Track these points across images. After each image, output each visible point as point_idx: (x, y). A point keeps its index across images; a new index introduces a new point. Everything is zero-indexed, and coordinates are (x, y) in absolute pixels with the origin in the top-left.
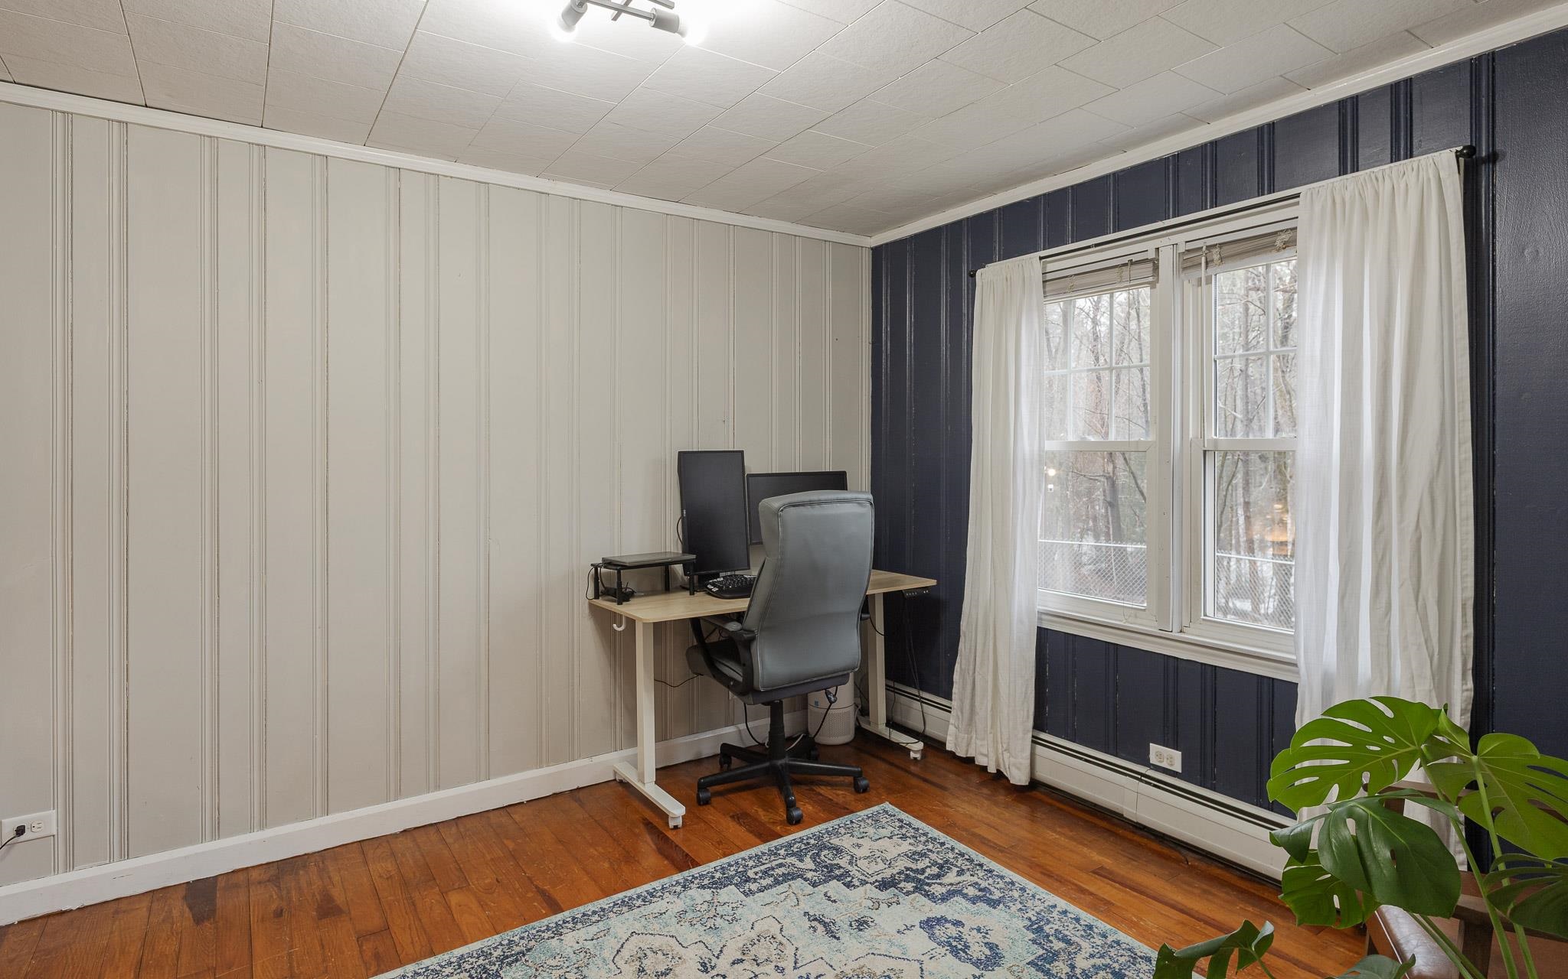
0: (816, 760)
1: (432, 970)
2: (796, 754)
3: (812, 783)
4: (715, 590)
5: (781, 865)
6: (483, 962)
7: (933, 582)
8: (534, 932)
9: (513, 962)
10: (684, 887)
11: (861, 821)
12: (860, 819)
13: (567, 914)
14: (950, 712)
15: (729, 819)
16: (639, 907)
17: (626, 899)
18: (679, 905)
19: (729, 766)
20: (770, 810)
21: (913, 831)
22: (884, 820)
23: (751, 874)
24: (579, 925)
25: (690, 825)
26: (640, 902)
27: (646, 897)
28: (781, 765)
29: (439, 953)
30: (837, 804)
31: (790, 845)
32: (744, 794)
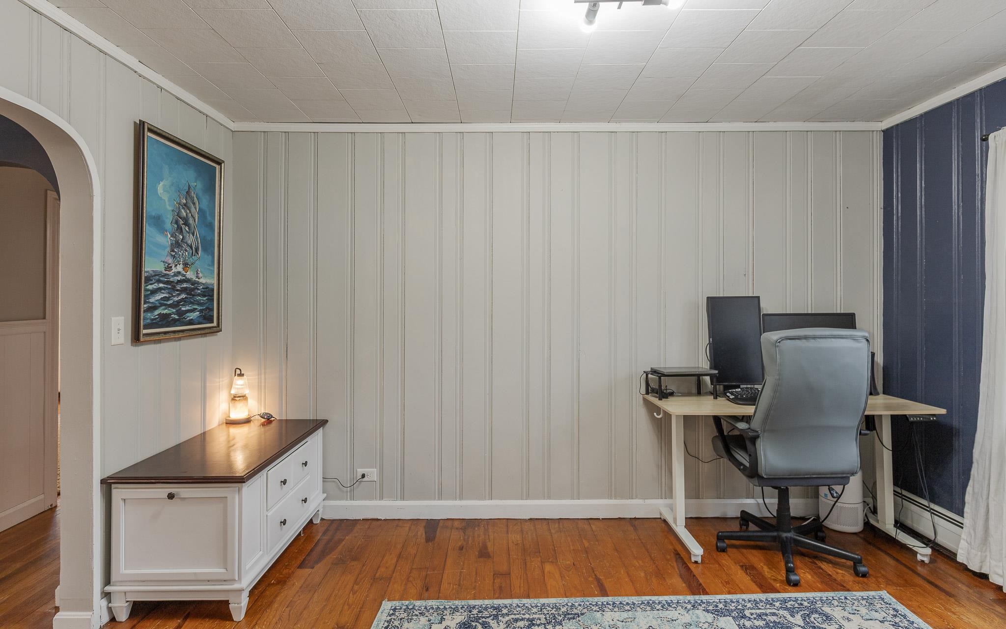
0: (822, 540)
1: (526, 607)
2: (804, 531)
3: (816, 557)
4: (732, 397)
5: (774, 614)
6: (555, 612)
7: (943, 411)
8: (588, 603)
9: (571, 618)
10: (693, 606)
11: (855, 600)
12: (855, 598)
13: (610, 598)
14: (962, 528)
15: (739, 567)
16: (658, 610)
17: (651, 602)
18: (687, 618)
19: (747, 528)
20: (774, 570)
21: (906, 622)
22: (879, 606)
23: (747, 613)
24: (616, 609)
25: (707, 563)
26: (659, 607)
27: (665, 605)
28: (786, 537)
29: (532, 598)
30: (835, 580)
31: (785, 601)
32: (755, 552)
